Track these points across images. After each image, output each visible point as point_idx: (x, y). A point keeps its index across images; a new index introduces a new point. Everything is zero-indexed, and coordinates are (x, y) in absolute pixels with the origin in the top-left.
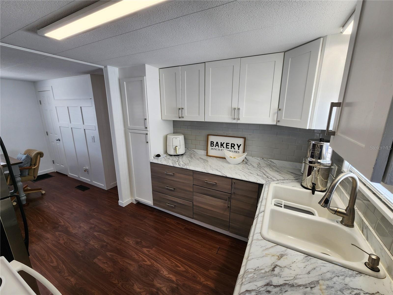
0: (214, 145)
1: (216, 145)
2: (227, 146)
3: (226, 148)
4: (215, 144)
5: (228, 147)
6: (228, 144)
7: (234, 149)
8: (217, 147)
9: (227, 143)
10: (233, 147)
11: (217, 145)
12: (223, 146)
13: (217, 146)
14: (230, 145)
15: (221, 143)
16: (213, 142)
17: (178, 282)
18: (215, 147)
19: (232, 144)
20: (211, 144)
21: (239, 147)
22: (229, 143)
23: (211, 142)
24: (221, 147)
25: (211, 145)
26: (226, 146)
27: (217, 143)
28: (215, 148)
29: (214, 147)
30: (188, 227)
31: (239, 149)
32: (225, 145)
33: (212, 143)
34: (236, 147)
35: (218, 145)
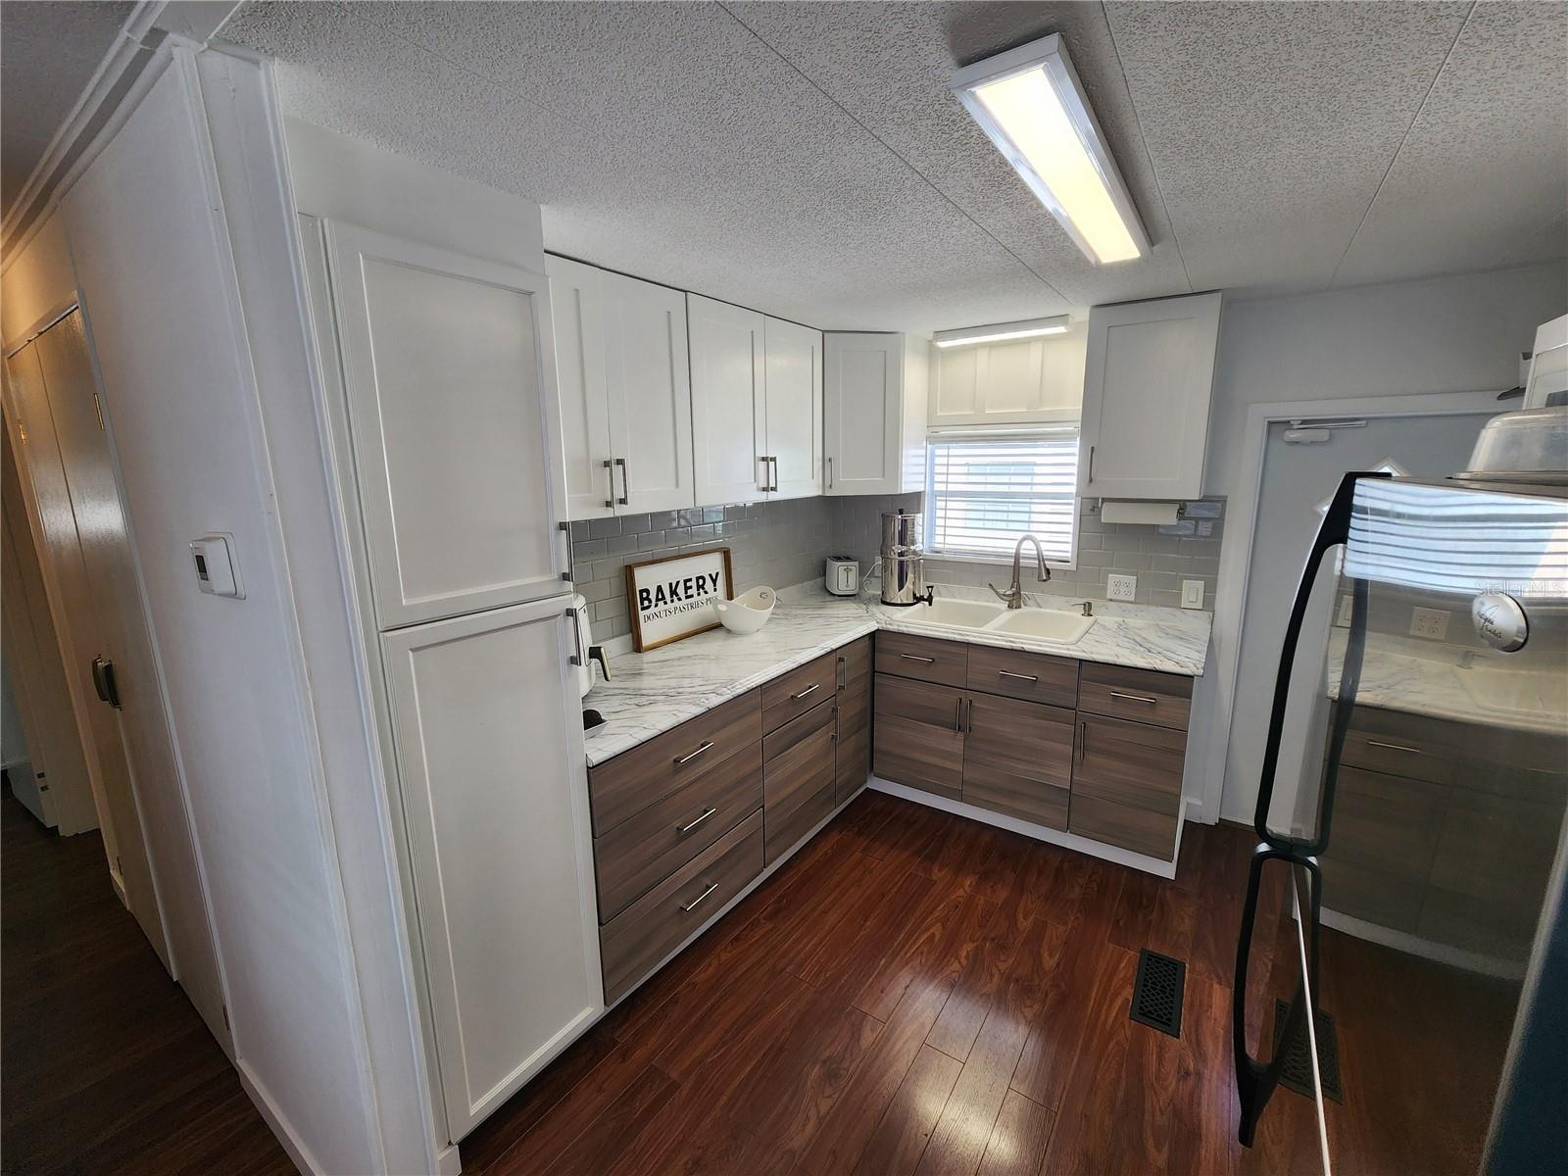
0: (650, 602)
1: (657, 600)
2: (687, 588)
3: (687, 597)
4: (653, 596)
5: (690, 592)
6: (688, 584)
7: (706, 592)
8: (661, 603)
9: (686, 581)
10: (702, 587)
11: (660, 597)
12: (677, 595)
13: (661, 600)
14: (693, 583)
15: (671, 584)
16: (647, 591)
17: (978, 939)
18: (656, 605)
19: (698, 578)
20: (642, 600)
21: (714, 582)
22: (690, 580)
23: (641, 592)
24: (672, 601)
25: (642, 604)
26: (686, 592)
27: (659, 589)
28: (656, 610)
29: (653, 609)
30: (765, 913)
31: (715, 590)
32: (681, 590)
33: (645, 595)
34: (709, 585)
35: (664, 598)
